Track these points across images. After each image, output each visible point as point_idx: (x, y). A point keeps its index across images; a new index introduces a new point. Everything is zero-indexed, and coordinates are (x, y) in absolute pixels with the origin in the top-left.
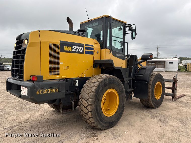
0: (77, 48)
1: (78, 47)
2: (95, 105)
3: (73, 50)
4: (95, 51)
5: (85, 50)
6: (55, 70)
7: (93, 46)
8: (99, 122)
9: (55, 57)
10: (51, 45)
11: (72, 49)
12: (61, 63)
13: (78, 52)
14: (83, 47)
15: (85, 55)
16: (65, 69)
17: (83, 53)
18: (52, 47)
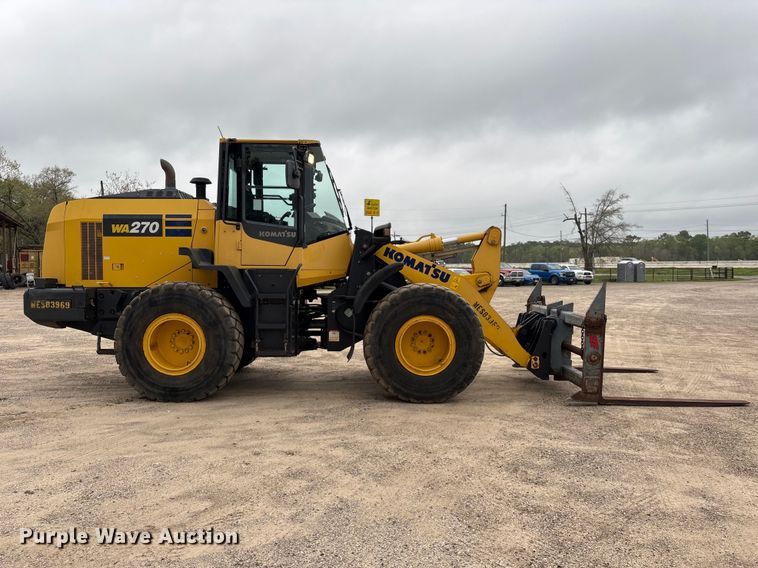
0: (142, 227)
1: (148, 224)
2: (123, 341)
3: (133, 231)
4: (195, 229)
5: (165, 228)
6: (92, 269)
7: (190, 216)
8: (135, 378)
9: (92, 247)
10: (84, 225)
11: (131, 228)
12: (106, 258)
13: (147, 233)
14: (160, 221)
15: (164, 238)
16: (115, 268)
17: (159, 234)
18: (87, 228)
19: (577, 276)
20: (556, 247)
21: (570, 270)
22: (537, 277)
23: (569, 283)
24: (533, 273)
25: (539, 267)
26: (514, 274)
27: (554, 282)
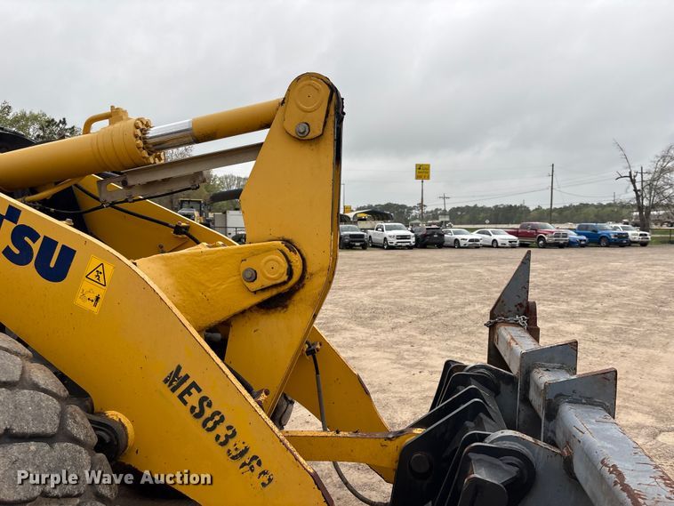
19: (631, 238)
20: (609, 209)
21: (622, 231)
22: (584, 238)
23: (622, 246)
24: (579, 234)
25: (587, 228)
26: (557, 235)
27: (603, 243)
